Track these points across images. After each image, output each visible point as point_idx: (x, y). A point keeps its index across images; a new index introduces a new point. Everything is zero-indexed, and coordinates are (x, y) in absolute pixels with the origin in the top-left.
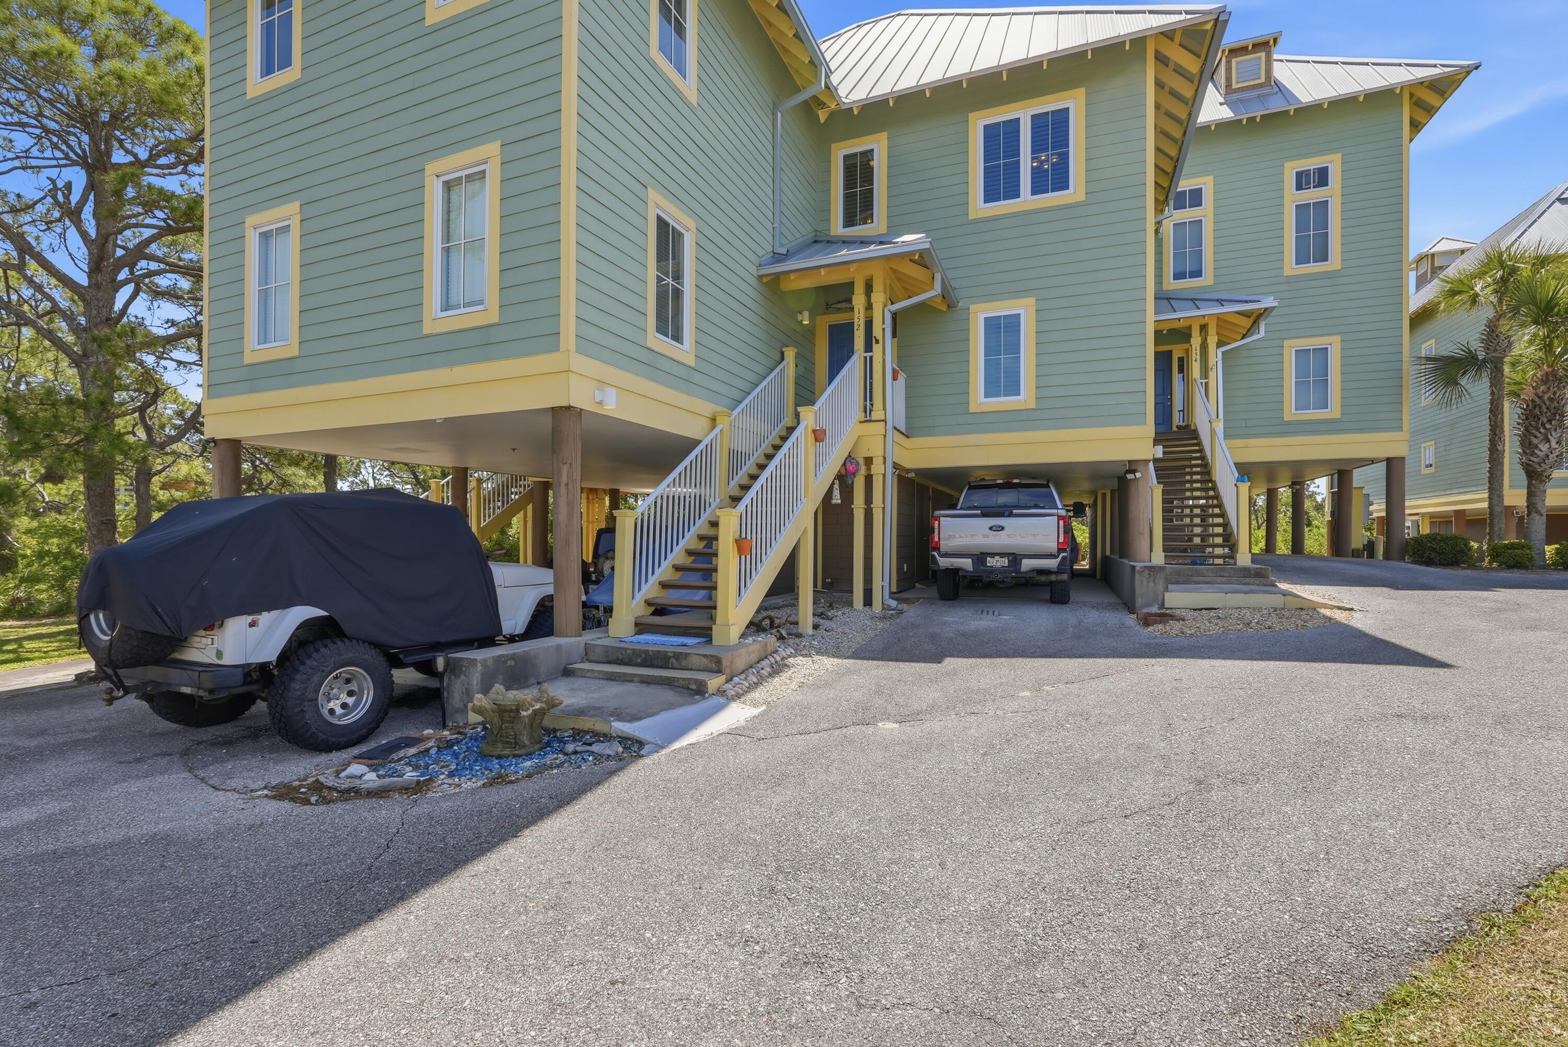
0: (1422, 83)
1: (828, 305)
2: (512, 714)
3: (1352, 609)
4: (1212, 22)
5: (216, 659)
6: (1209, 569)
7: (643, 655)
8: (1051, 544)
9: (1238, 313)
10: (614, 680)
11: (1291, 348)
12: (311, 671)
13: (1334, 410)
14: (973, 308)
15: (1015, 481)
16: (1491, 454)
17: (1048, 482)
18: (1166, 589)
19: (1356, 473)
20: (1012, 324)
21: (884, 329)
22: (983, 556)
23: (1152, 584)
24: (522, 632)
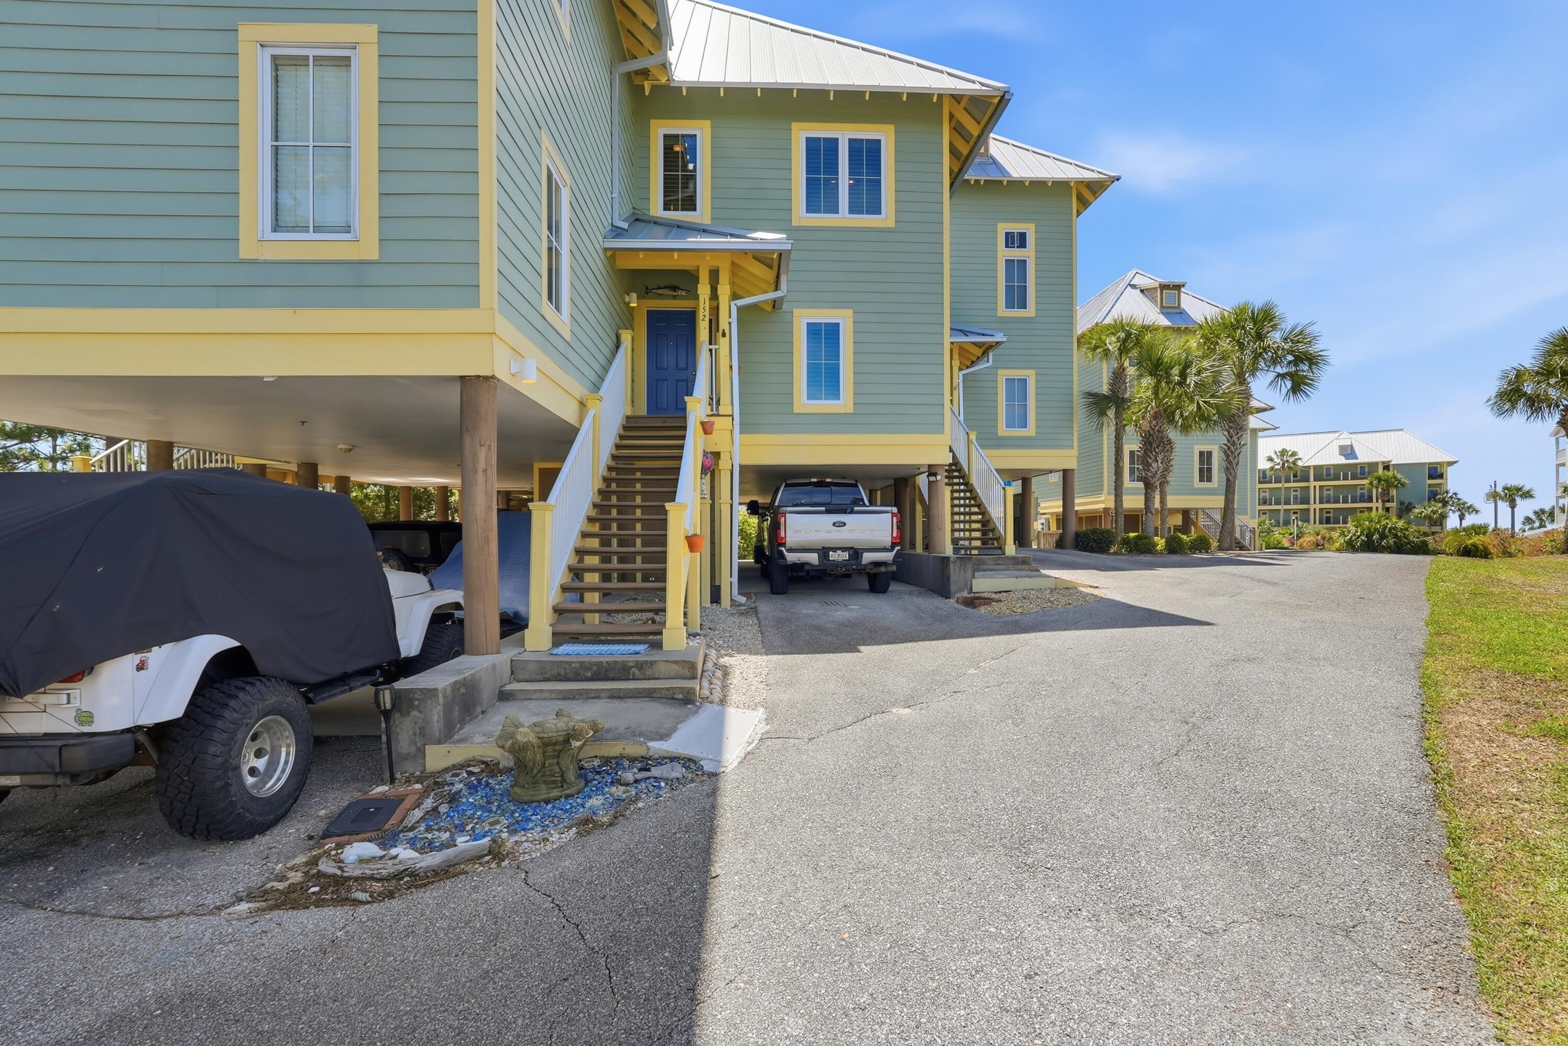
0: (1082, 182)
1: (647, 288)
2: (557, 748)
3: (1097, 587)
4: (999, 98)
5: (76, 725)
6: (989, 559)
7: (595, 668)
8: (887, 540)
9: (974, 343)
10: (574, 698)
11: (1003, 375)
12: (232, 726)
13: (1031, 430)
14: (796, 312)
15: (828, 480)
16: (1116, 470)
17: (857, 481)
18: (973, 577)
19: (1034, 480)
20: (832, 331)
21: (730, 323)
22: (825, 550)
23: (962, 572)
24: (418, 653)
